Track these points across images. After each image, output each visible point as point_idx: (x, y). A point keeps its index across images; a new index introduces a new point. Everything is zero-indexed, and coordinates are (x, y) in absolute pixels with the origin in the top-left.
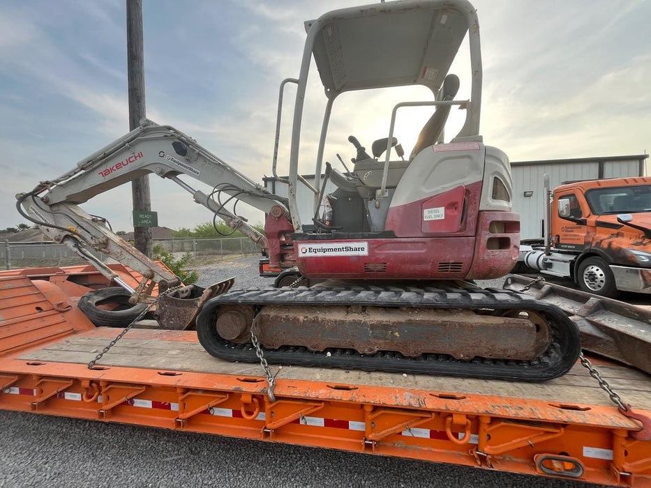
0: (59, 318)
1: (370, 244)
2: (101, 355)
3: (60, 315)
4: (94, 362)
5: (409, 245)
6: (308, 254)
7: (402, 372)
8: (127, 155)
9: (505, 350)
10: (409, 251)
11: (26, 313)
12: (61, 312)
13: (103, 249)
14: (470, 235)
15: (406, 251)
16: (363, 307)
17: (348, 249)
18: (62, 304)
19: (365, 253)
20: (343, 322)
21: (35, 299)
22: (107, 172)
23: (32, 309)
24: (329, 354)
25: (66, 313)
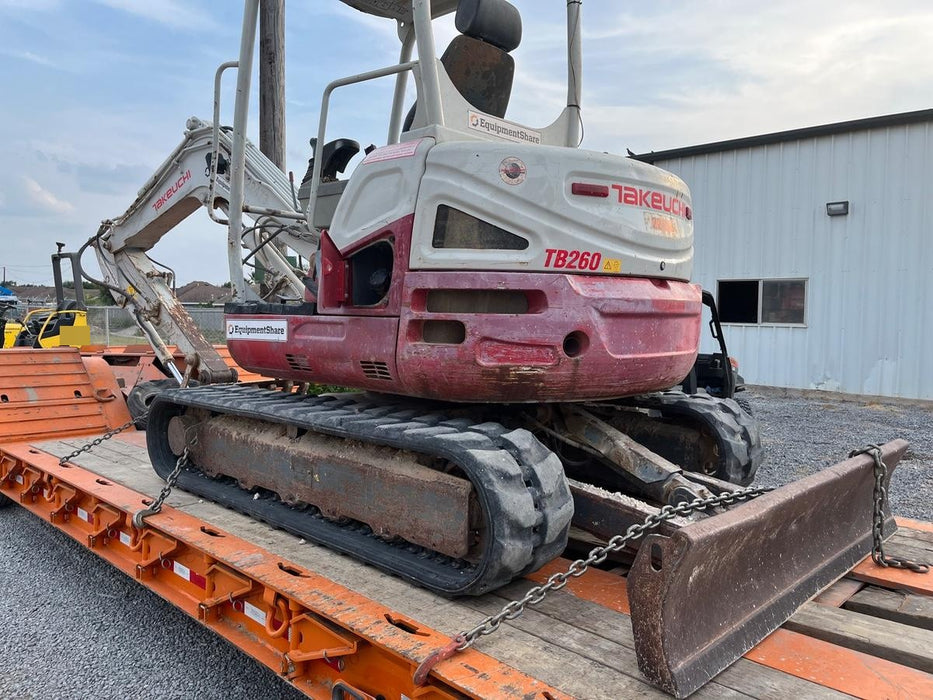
0: (96, 409)
1: (290, 323)
2: (79, 453)
3: (100, 404)
4: (68, 458)
5: (329, 328)
6: (236, 336)
7: (300, 537)
8: (177, 176)
9: (429, 532)
10: (329, 338)
11: (63, 396)
12: (99, 401)
13: (152, 318)
14: (393, 314)
15: (324, 338)
16: (299, 429)
17: (269, 330)
18: (105, 391)
19: (283, 338)
20: (268, 446)
21: (78, 380)
22: (161, 202)
23: (70, 392)
24: (256, 496)
25: (108, 405)
